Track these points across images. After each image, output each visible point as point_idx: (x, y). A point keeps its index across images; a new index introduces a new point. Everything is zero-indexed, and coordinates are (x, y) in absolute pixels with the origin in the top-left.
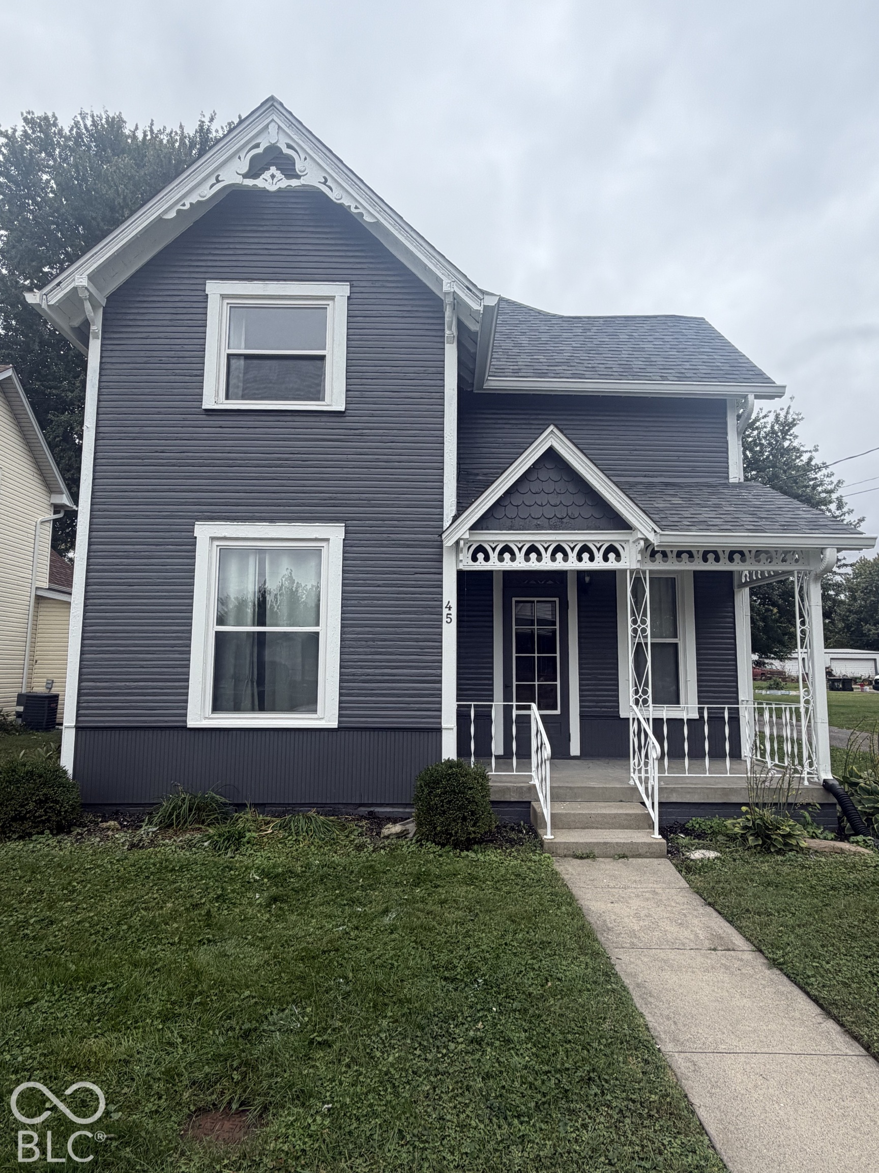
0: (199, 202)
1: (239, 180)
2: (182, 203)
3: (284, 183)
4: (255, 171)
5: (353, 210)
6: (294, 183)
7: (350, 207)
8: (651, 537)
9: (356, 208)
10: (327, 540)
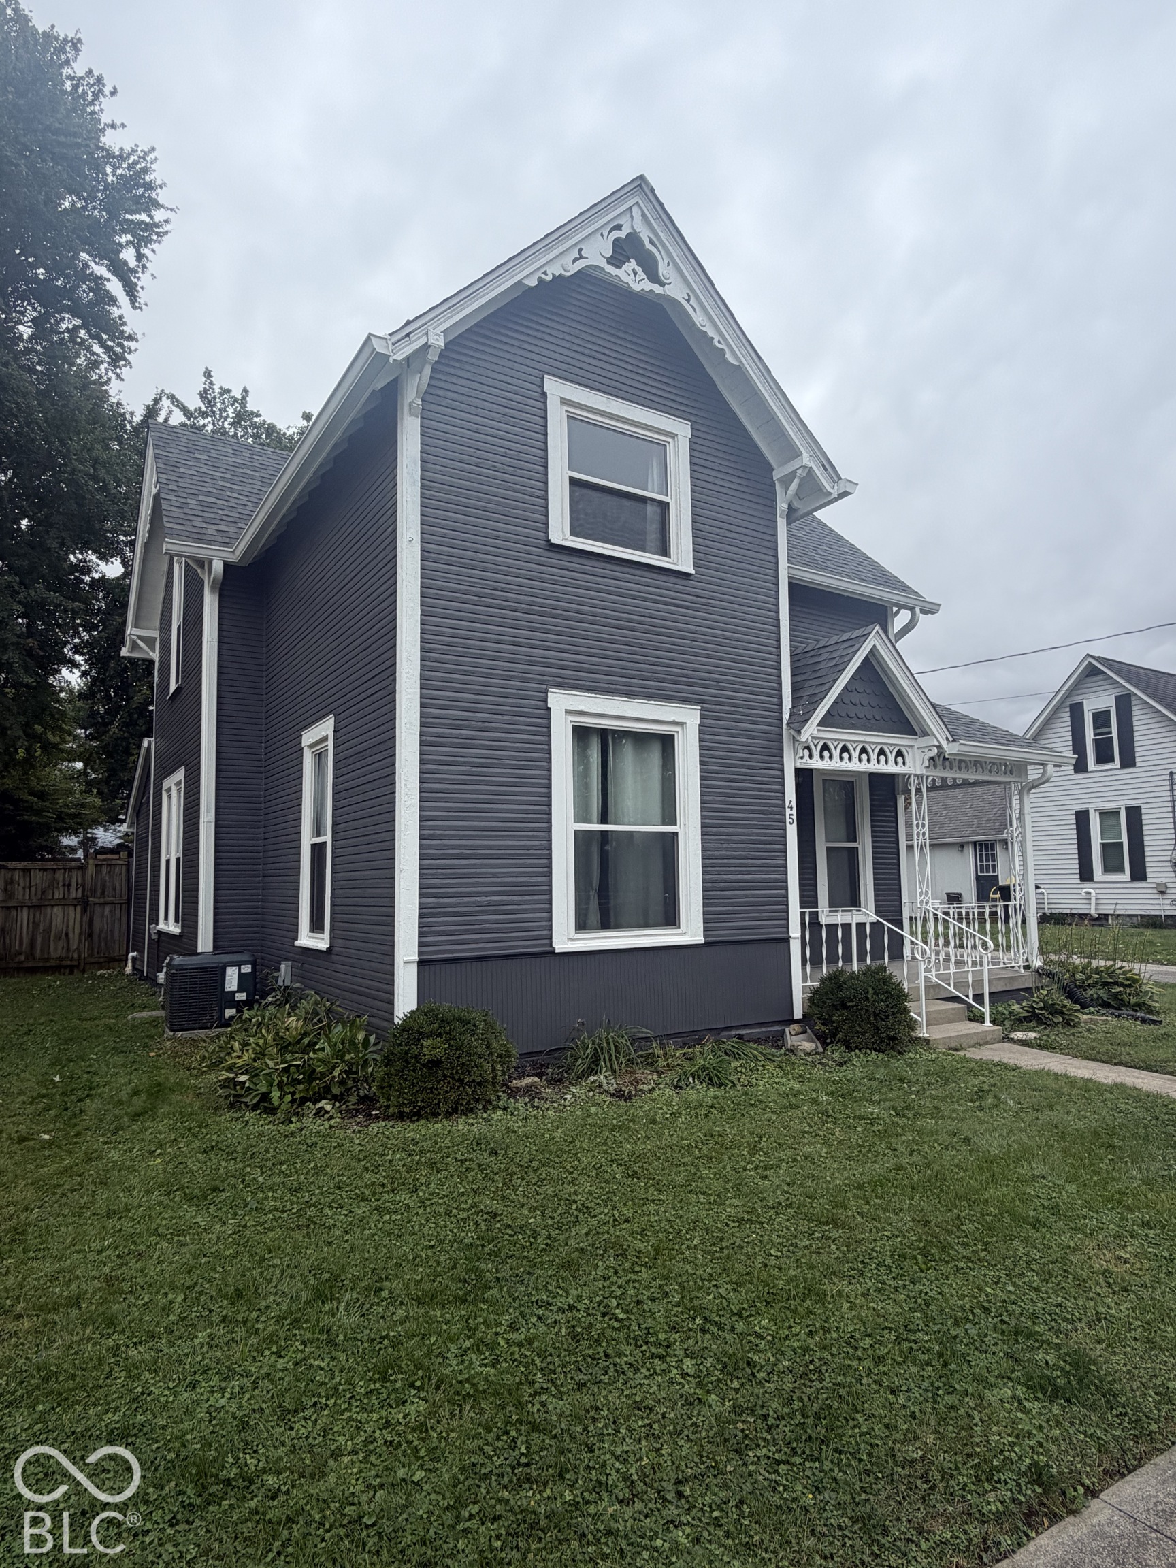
0: (560, 275)
1: (603, 263)
2: (543, 270)
3: (647, 286)
4: (617, 259)
5: (716, 342)
6: (658, 289)
7: (713, 338)
8: (944, 744)
9: (719, 342)
10: (682, 724)
